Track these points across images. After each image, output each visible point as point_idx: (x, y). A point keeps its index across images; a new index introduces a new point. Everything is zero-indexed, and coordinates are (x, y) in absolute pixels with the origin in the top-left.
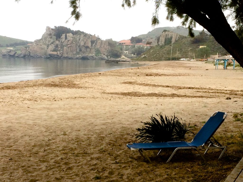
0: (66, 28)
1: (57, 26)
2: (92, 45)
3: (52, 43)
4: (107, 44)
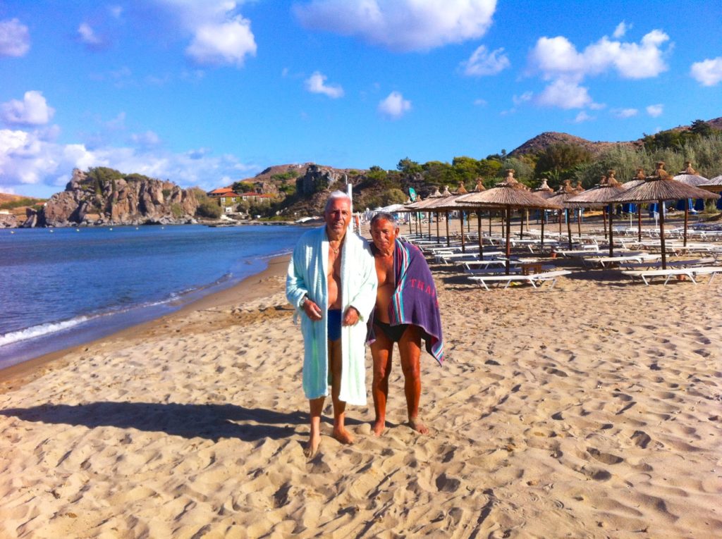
0: (112, 170)
1: (94, 167)
2: (165, 200)
4: (194, 196)
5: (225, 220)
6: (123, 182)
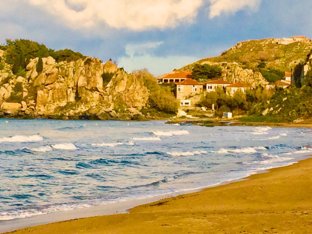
0: (36, 44)
1: (13, 40)
2: (105, 86)
4: (143, 83)
5: (183, 117)
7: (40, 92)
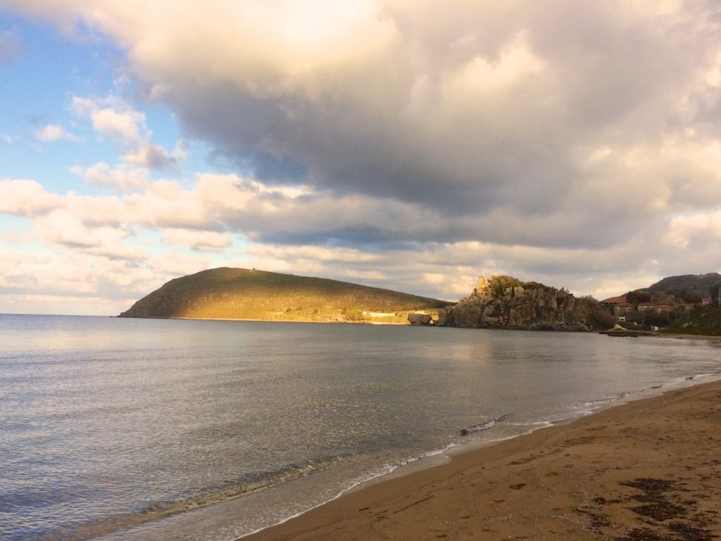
0: (512, 279)
2: (558, 306)
3: (490, 303)
4: (587, 305)
5: (619, 329)
6: (521, 289)
7: (512, 310)
